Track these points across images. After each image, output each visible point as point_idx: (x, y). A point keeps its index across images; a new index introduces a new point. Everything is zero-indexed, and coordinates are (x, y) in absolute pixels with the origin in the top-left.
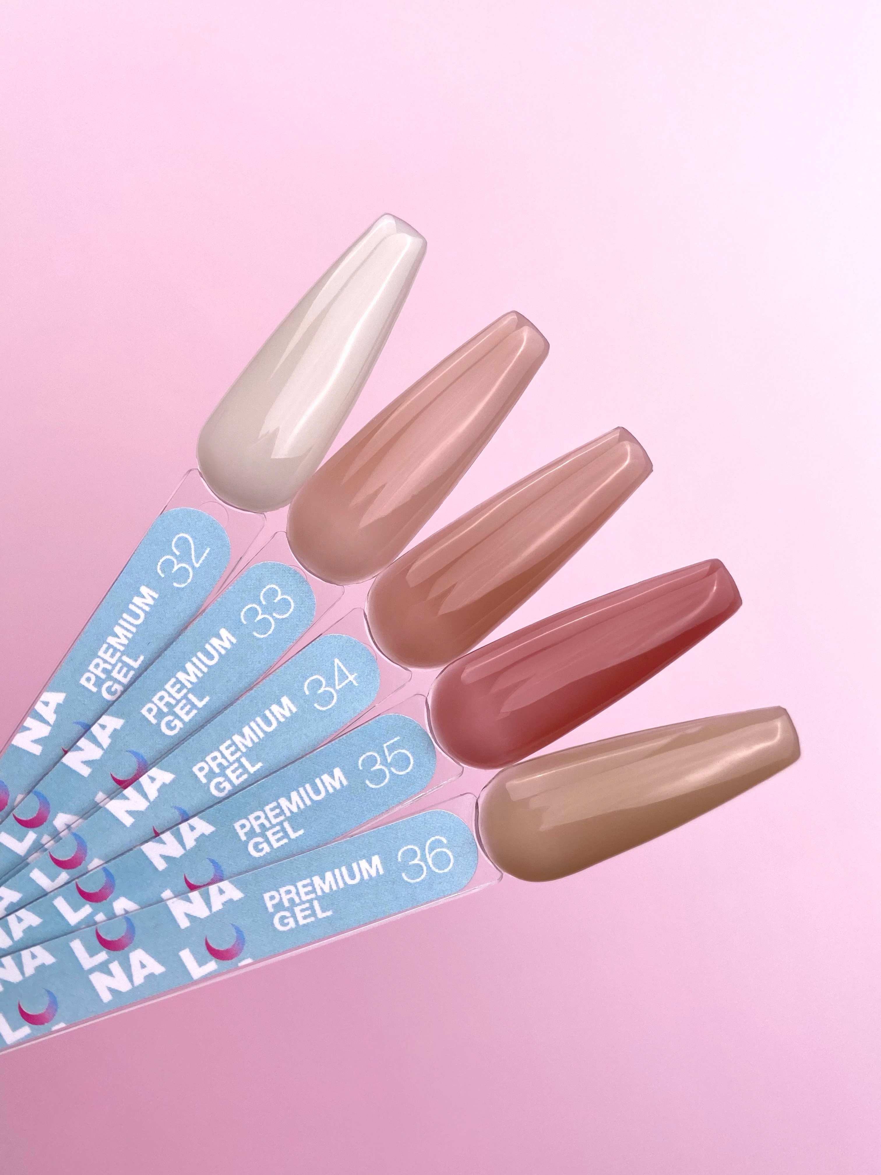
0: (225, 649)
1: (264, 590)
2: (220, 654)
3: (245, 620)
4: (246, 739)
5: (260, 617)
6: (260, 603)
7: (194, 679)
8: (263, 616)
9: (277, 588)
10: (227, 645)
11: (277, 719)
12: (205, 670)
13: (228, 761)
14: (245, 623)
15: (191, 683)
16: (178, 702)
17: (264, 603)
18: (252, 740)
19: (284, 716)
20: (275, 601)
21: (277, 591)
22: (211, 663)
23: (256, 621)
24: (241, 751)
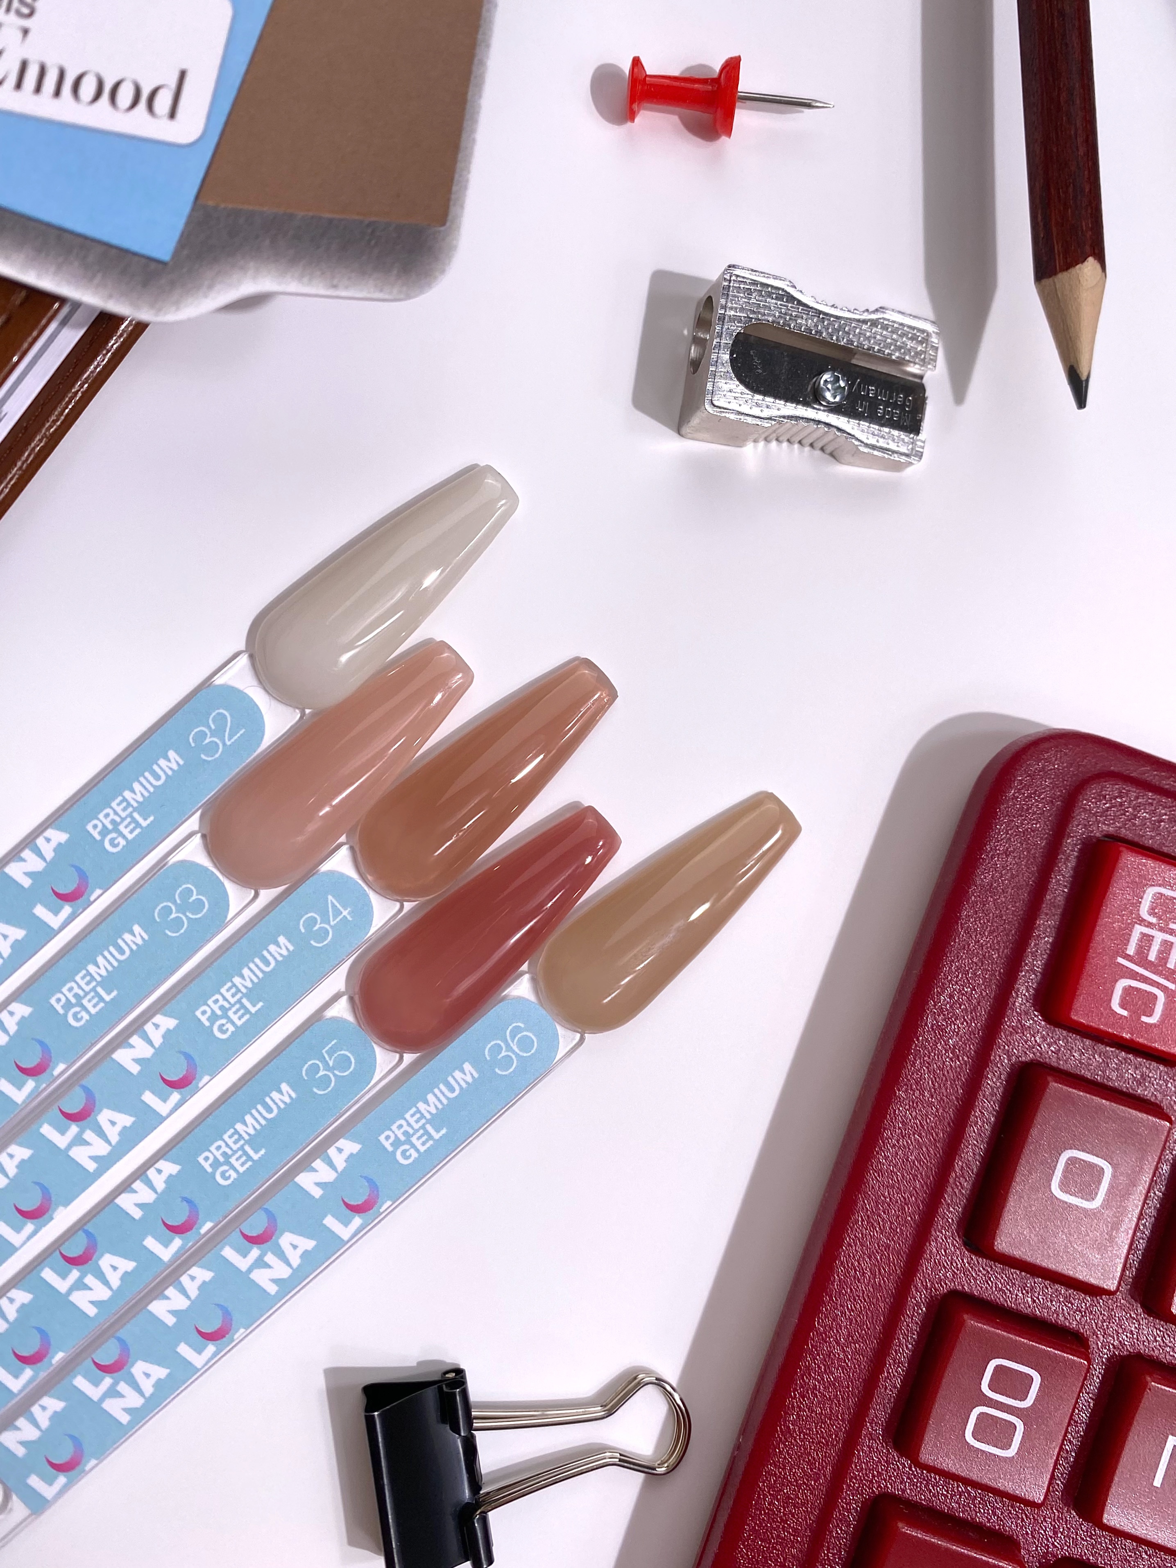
0: (137, 944)
1: (180, 889)
2: (131, 950)
3: (159, 917)
4: (245, 980)
5: (173, 916)
6: (175, 902)
7: (103, 972)
8: (177, 915)
9: (193, 888)
10: (139, 941)
11: (275, 958)
12: (115, 964)
13: (229, 1003)
14: (158, 920)
15: (101, 976)
16: (86, 994)
17: (178, 902)
18: (251, 980)
19: (281, 955)
20: (191, 900)
21: (192, 891)
22: (121, 958)
23: (169, 919)
24: (242, 993)
